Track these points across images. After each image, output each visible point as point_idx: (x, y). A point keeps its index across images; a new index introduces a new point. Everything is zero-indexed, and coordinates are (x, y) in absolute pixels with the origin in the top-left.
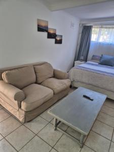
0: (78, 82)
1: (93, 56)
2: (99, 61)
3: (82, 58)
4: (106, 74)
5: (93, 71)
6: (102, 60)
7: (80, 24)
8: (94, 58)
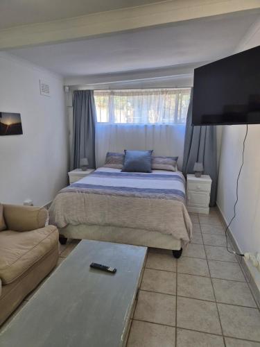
0: (79, 224)
1: (108, 154)
2: (121, 166)
3: (84, 161)
4: (137, 194)
5: (108, 191)
6: (127, 161)
7: (64, 87)
8: (110, 159)
